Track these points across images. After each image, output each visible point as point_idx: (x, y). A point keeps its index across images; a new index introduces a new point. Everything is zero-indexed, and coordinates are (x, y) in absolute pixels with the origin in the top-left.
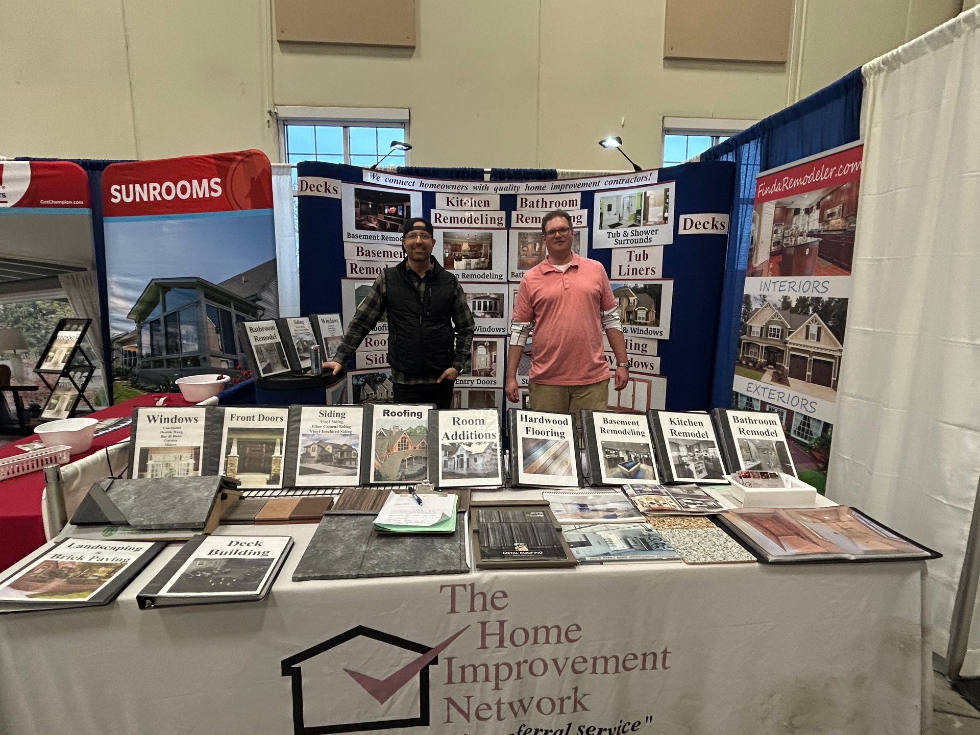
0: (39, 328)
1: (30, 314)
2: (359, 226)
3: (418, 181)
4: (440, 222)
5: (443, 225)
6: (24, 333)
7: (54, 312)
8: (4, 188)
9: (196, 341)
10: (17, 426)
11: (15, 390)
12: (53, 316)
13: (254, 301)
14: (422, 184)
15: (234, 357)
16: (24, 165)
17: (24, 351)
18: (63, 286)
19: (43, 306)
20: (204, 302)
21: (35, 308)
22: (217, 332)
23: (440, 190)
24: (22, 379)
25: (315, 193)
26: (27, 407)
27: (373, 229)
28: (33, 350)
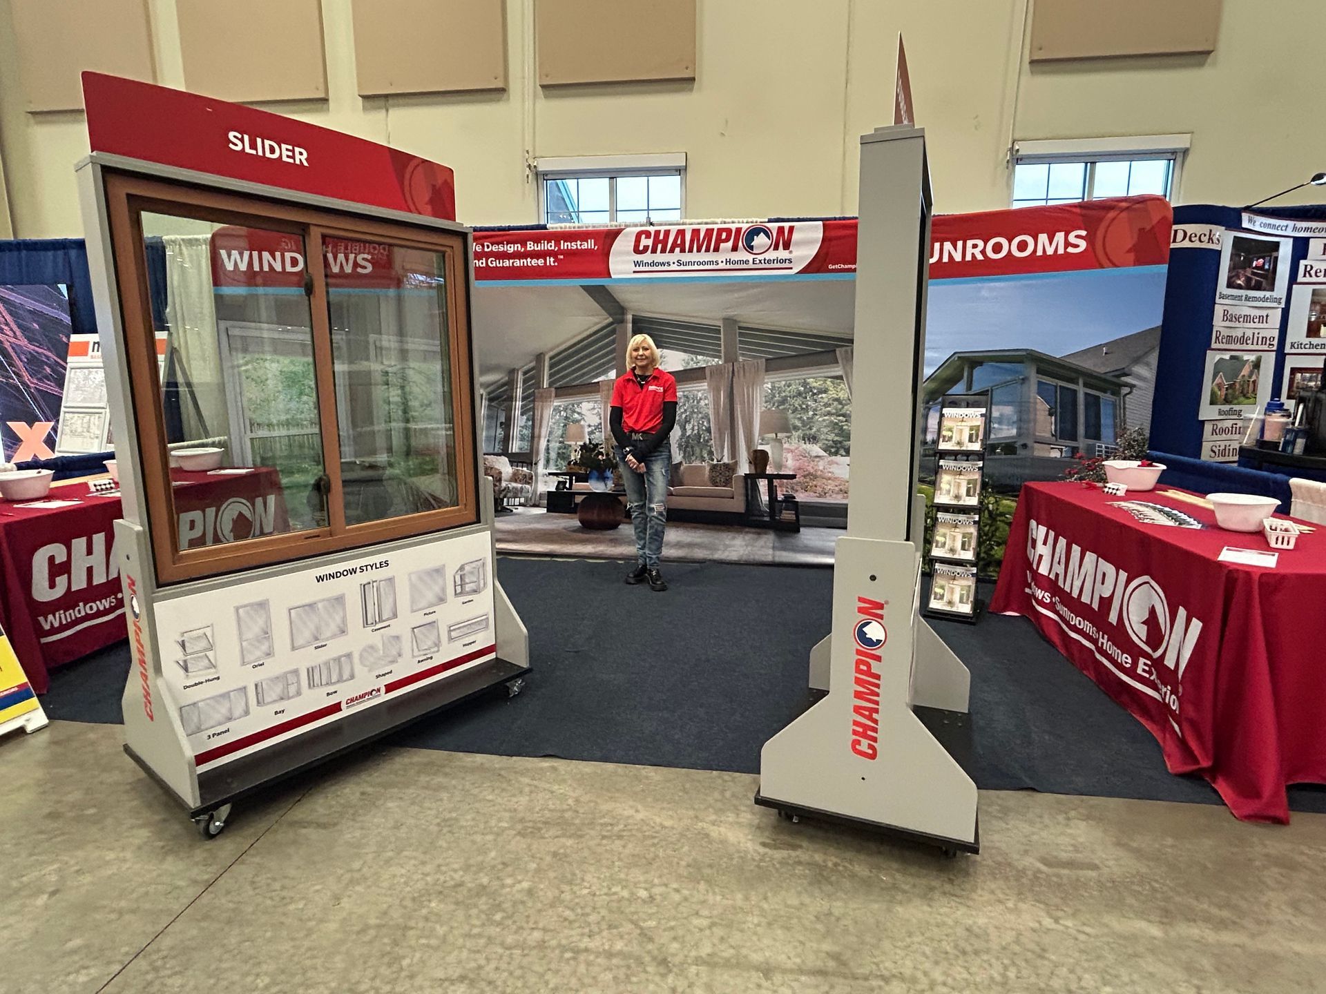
0: (806, 410)
1: (800, 394)
2: (1230, 285)
3: (1291, 223)
4: (1311, 276)
5: (1314, 279)
6: (790, 415)
7: (825, 391)
8: (791, 252)
9: (1015, 426)
10: (767, 519)
11: (771, 478)
12: (824, 395)
13: (1119, 376)
14: (1295, 229)
15: (1073, 444)
16: (816, 226)
17: (785, 434)
18: (840, 361)
19: (815, 384)
20: (1034, 378)
21: (805, 387)
22: (1050, 415)
23: (1317, 234)
24: (779, 466)
25: (1197, 245)
26: (780, 497)
27: (1239, 287)
28: (795, 434)
